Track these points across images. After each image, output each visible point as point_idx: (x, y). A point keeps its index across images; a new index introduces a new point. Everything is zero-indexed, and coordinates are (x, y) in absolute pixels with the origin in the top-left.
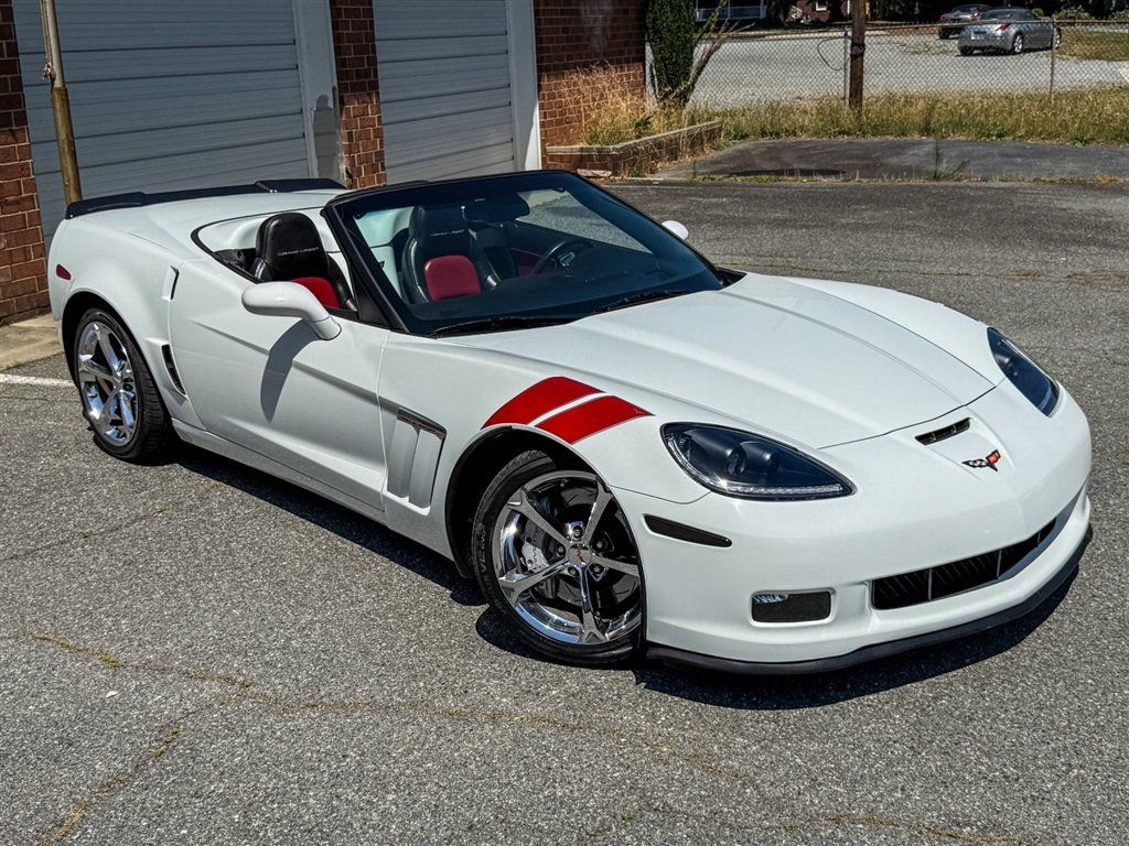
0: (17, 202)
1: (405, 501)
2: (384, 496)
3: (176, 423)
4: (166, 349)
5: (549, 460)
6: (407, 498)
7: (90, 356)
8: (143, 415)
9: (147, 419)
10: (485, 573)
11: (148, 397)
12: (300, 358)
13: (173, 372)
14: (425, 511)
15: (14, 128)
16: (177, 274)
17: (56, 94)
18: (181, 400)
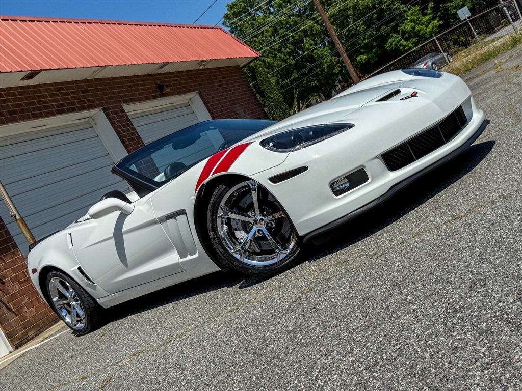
0: (26, 281)
1: (189, 257)
2: (181, 263)
3: (99, 301)
4: (79, 269)
5: (224, 187)
6: (189, 256)
7: (57, 298)
8: (84, 306)
9: (87, 307)
10: (224, 253)
11: (83, 296)
12: (124, 229)
13: (86, 277)
14: (197, 255)
15: (13, 251)
16: (71, 235)
17: (18, 221)
18: (94, 287)
